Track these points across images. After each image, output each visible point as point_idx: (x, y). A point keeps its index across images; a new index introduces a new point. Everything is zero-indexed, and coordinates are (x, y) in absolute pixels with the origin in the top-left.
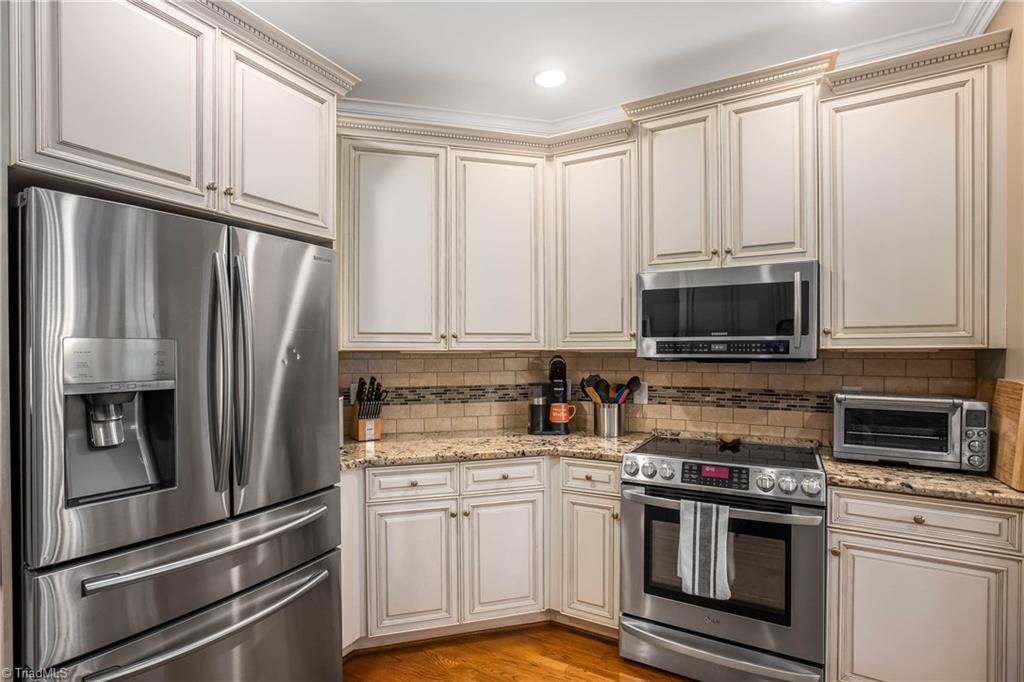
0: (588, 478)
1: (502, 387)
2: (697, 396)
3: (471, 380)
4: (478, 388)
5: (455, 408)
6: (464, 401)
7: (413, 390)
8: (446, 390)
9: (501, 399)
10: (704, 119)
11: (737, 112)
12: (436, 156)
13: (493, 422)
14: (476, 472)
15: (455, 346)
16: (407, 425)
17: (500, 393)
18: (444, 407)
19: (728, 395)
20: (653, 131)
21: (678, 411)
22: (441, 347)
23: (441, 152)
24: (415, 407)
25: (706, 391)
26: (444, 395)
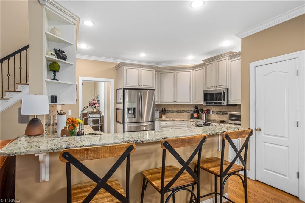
0: (192, 125)
1: (188, 111)
2: (219, 113)
3: (182, 109)
4: (183, 111)
5: (179, 114)
6: (181, 113)
7: (172, 110)
8: (178, 111)
9: (188, 113)
10: (214, 63)
11: (218, 61)
12: (173, 72)
13: (186, 117)
14: (176, 123)
15: (176, 103)
16: (171, 116)
17: (188, 112)
18: (177, 114)
19: (224, 113)
20: (207, 65)
21: (216, 115)
22: (174, 103)
23: (174, 72)
24: (173, 113)
25: (221, 112)
26: (177, 111)
